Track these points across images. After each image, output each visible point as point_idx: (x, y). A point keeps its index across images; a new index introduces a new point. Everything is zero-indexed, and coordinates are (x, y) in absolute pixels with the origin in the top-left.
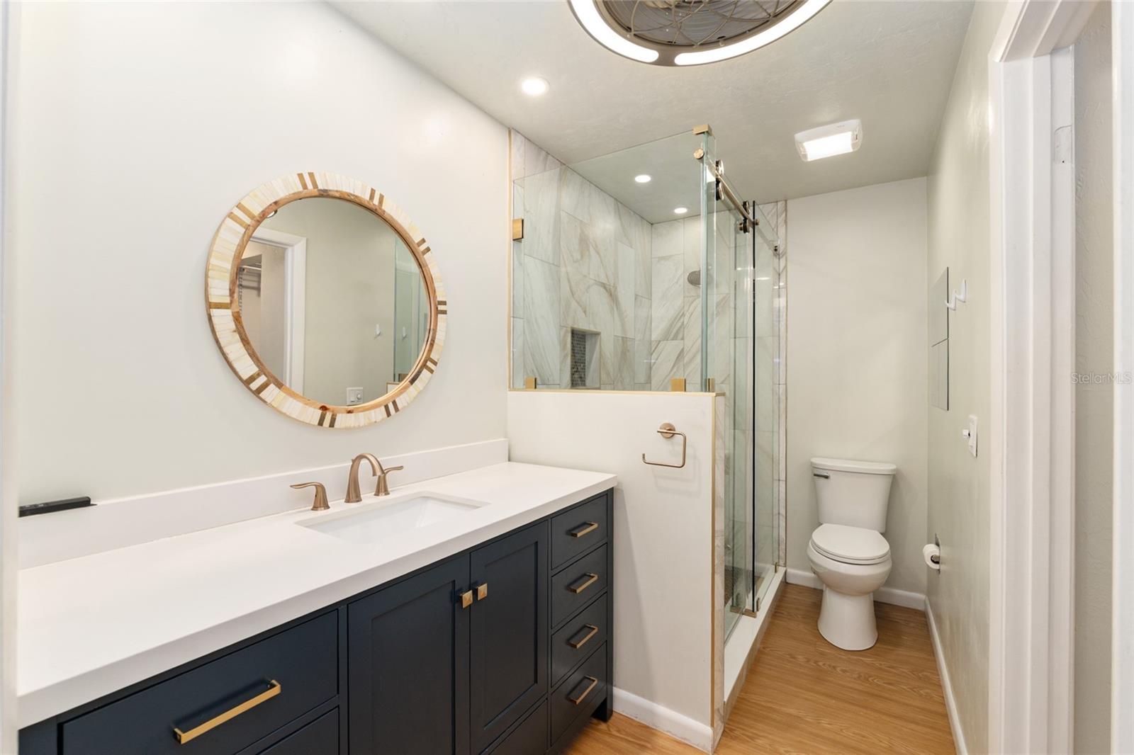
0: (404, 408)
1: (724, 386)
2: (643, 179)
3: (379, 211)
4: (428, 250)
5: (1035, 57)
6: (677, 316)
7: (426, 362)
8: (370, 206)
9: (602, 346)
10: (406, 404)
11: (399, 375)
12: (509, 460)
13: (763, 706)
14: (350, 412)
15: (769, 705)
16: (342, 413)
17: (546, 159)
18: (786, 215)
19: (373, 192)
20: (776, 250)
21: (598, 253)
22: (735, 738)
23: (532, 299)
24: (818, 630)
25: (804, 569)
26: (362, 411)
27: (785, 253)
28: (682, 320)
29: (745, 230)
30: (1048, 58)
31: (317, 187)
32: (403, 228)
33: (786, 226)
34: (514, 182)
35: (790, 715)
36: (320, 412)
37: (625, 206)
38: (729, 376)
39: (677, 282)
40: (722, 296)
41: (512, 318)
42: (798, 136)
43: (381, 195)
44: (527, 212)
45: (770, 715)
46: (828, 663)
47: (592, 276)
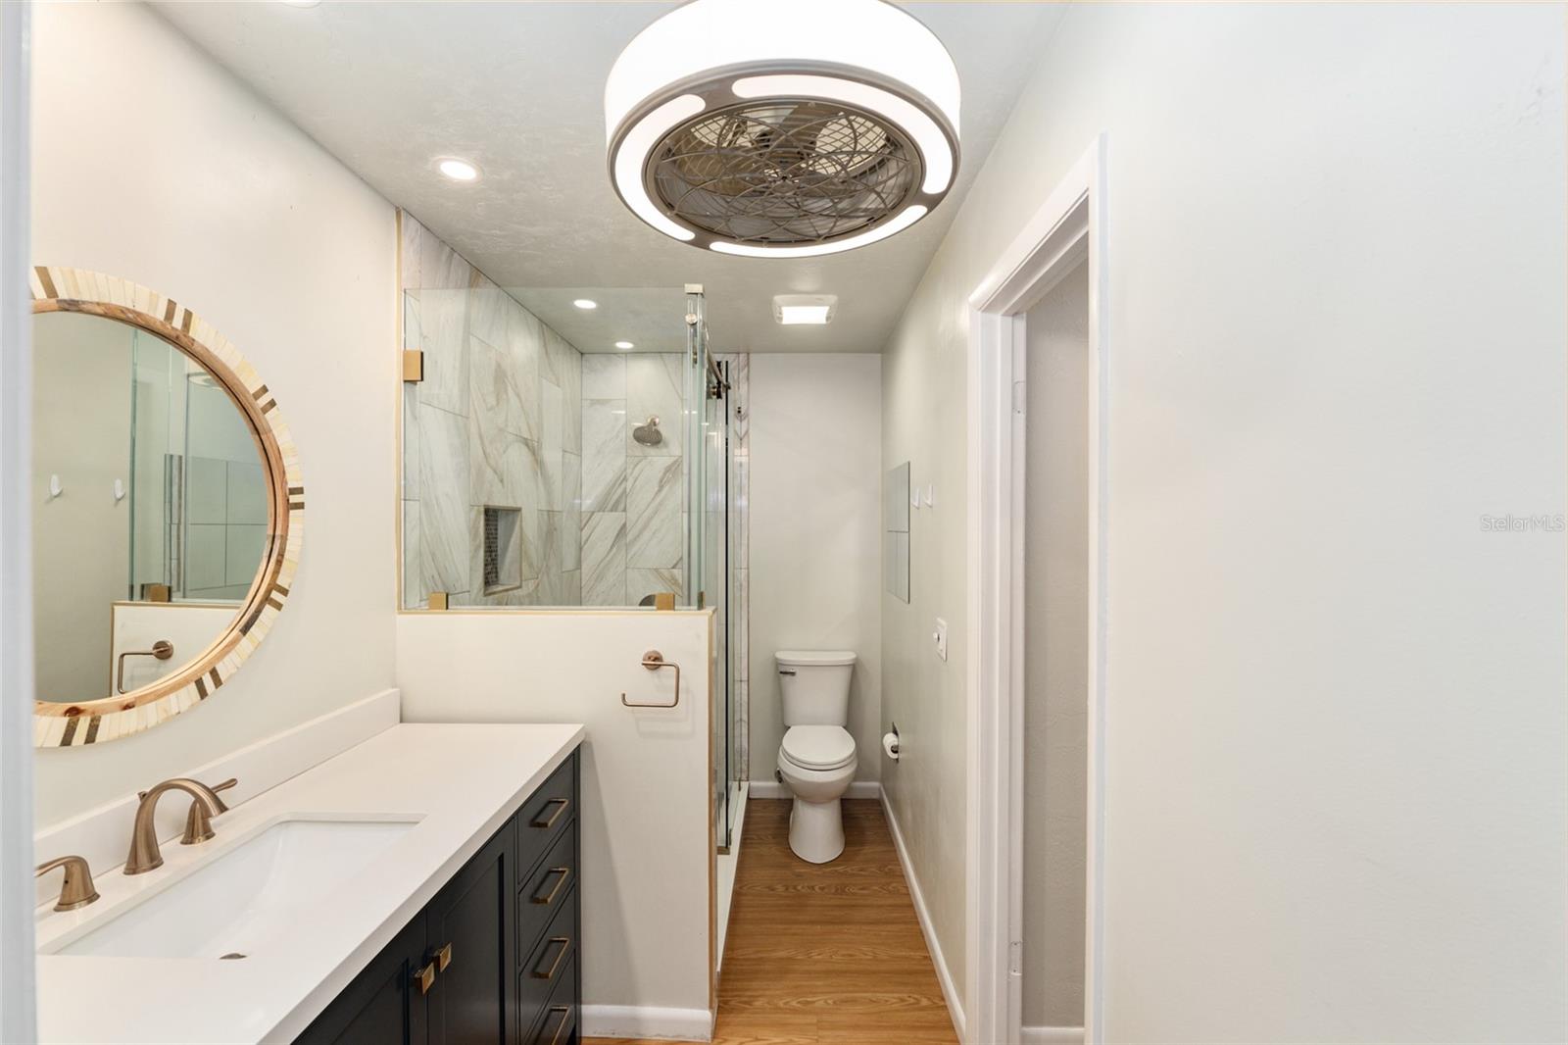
0: (231, 677)
1: (675, 571)
2: (585, 304)
3: (184, 340)
4: (272, 404)
5: (1004, 315)
6: (617, 481)
7: (269, 592)
8: (166, 331)
9: (524, 529)
10: (234, 671)
11: (143, 586)
12: (401, 721)
13: (754, 959)
14: (127, 707)
15: (760, 955)
16: (112, 712)
17: (450, 257)
18: (748, 371)
19: (171, 306)
20: (739, 412)
21: (518, 395)
22: (732, 1011)
23: (431, 469)
24: (790, 849)
25: (766, 779)
26: (151, 701)
27: (747, 415)
28: (623, 486)
29: (719, 396)
30: (1010, 319)
31: (57, 296)
32: (227, 368)
33: (749, 384)
34: (405, 292)
35: (782, 959)
36: (66, 719)
37: (552, 330)
38: (681, 559)
39: (617, 436)
40: (673, 459)
41: (403, 502)
42: (778, 298)
43: (186, 310)
44: (425, 337)
45: (762, 967)
46: (806, 884)
47: (510, 430)
